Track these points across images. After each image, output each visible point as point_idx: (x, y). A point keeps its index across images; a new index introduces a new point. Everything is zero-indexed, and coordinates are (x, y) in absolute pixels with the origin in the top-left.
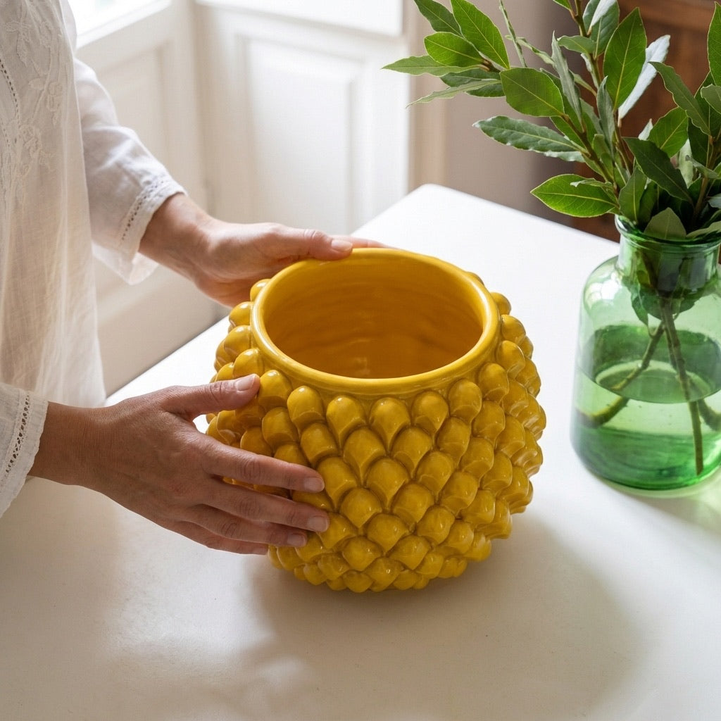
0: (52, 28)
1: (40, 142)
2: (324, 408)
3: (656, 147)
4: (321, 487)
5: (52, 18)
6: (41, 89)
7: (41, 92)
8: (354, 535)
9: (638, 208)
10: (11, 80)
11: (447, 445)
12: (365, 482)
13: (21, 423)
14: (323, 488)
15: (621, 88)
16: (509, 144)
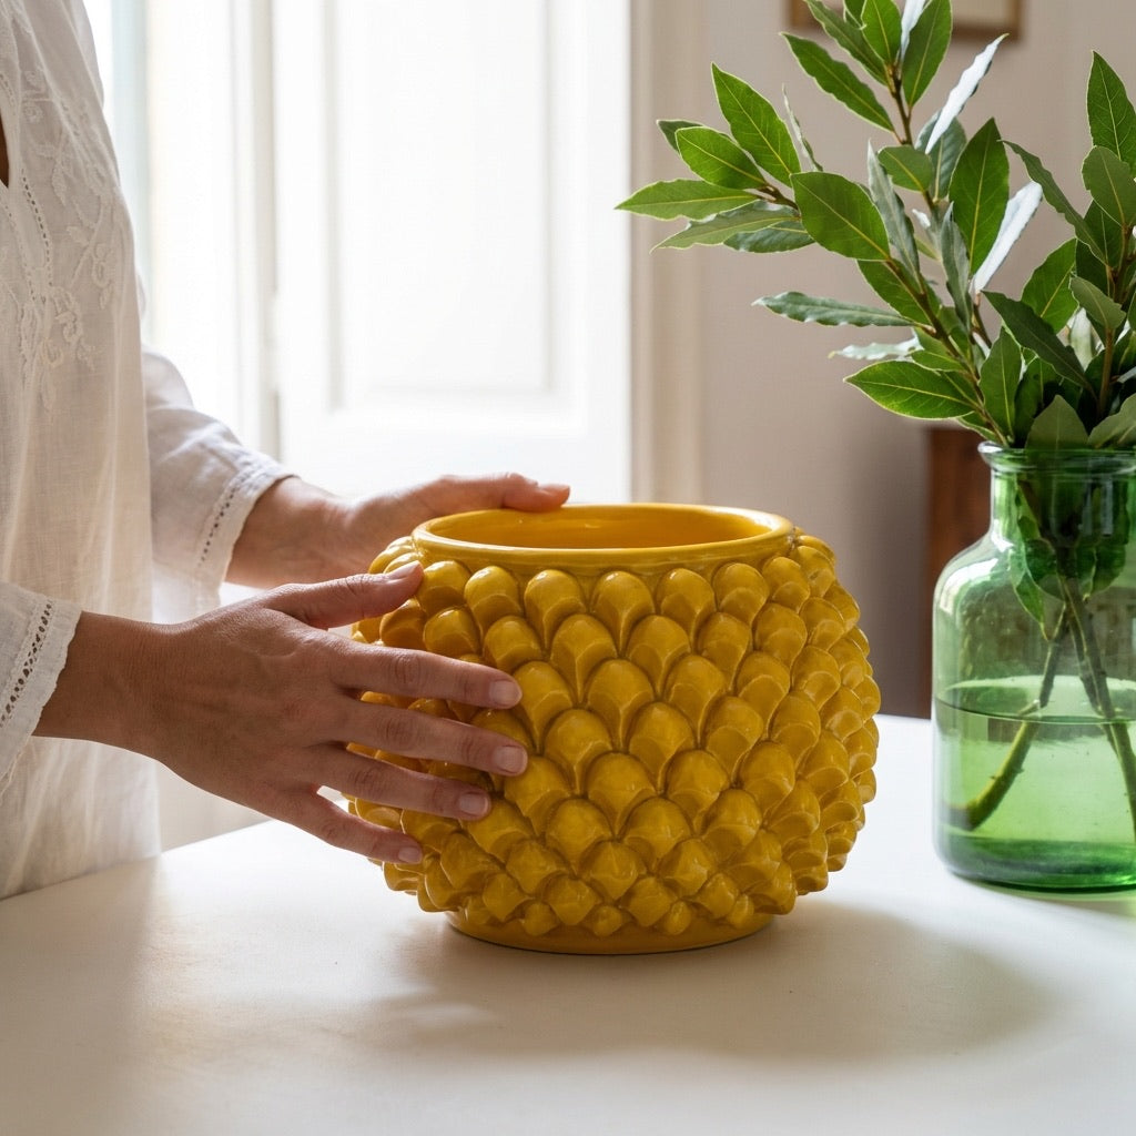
0: (104, 174)
1: (80, 325)
2: (520, 590)
3: (1033, 313)
4: (516, 694)
5: (104, 163)
6: (84, 244)
7: (85, 248)
8: (568, 795)
9: (1014, 417)
10: (40, 214)
11: (712, 644)
12: (585, 700)
13: (40, 622)
14: (520, 697)
15: (976, 242)
16: (808, 320)
